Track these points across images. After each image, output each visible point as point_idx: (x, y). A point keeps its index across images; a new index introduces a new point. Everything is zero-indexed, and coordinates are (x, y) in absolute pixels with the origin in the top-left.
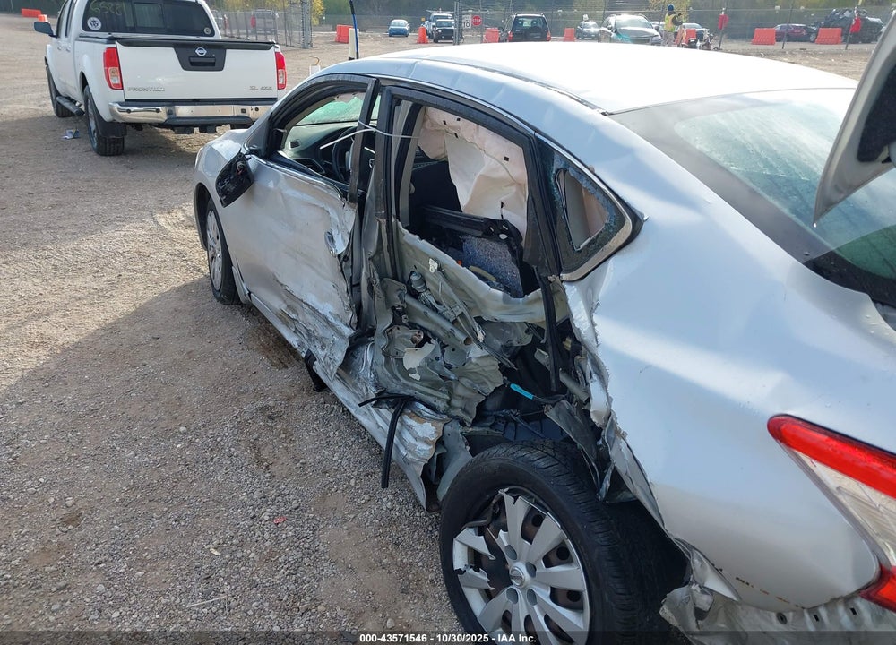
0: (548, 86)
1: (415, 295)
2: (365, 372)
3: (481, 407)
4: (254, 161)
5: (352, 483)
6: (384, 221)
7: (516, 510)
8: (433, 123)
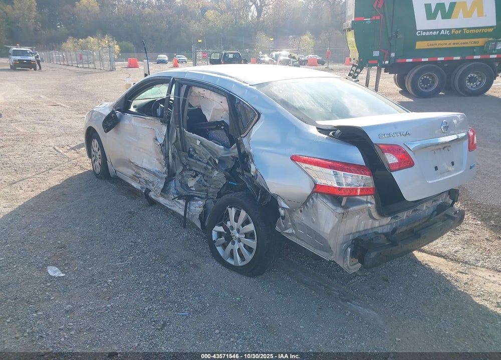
0: (233, 78)
1: (191, 156)
2: (172, 190)
3: (219, 193)
4: (118, 113)
5: (171, 230)
6: (178, 129)
7: (232, 212)
8: (195, 93)
